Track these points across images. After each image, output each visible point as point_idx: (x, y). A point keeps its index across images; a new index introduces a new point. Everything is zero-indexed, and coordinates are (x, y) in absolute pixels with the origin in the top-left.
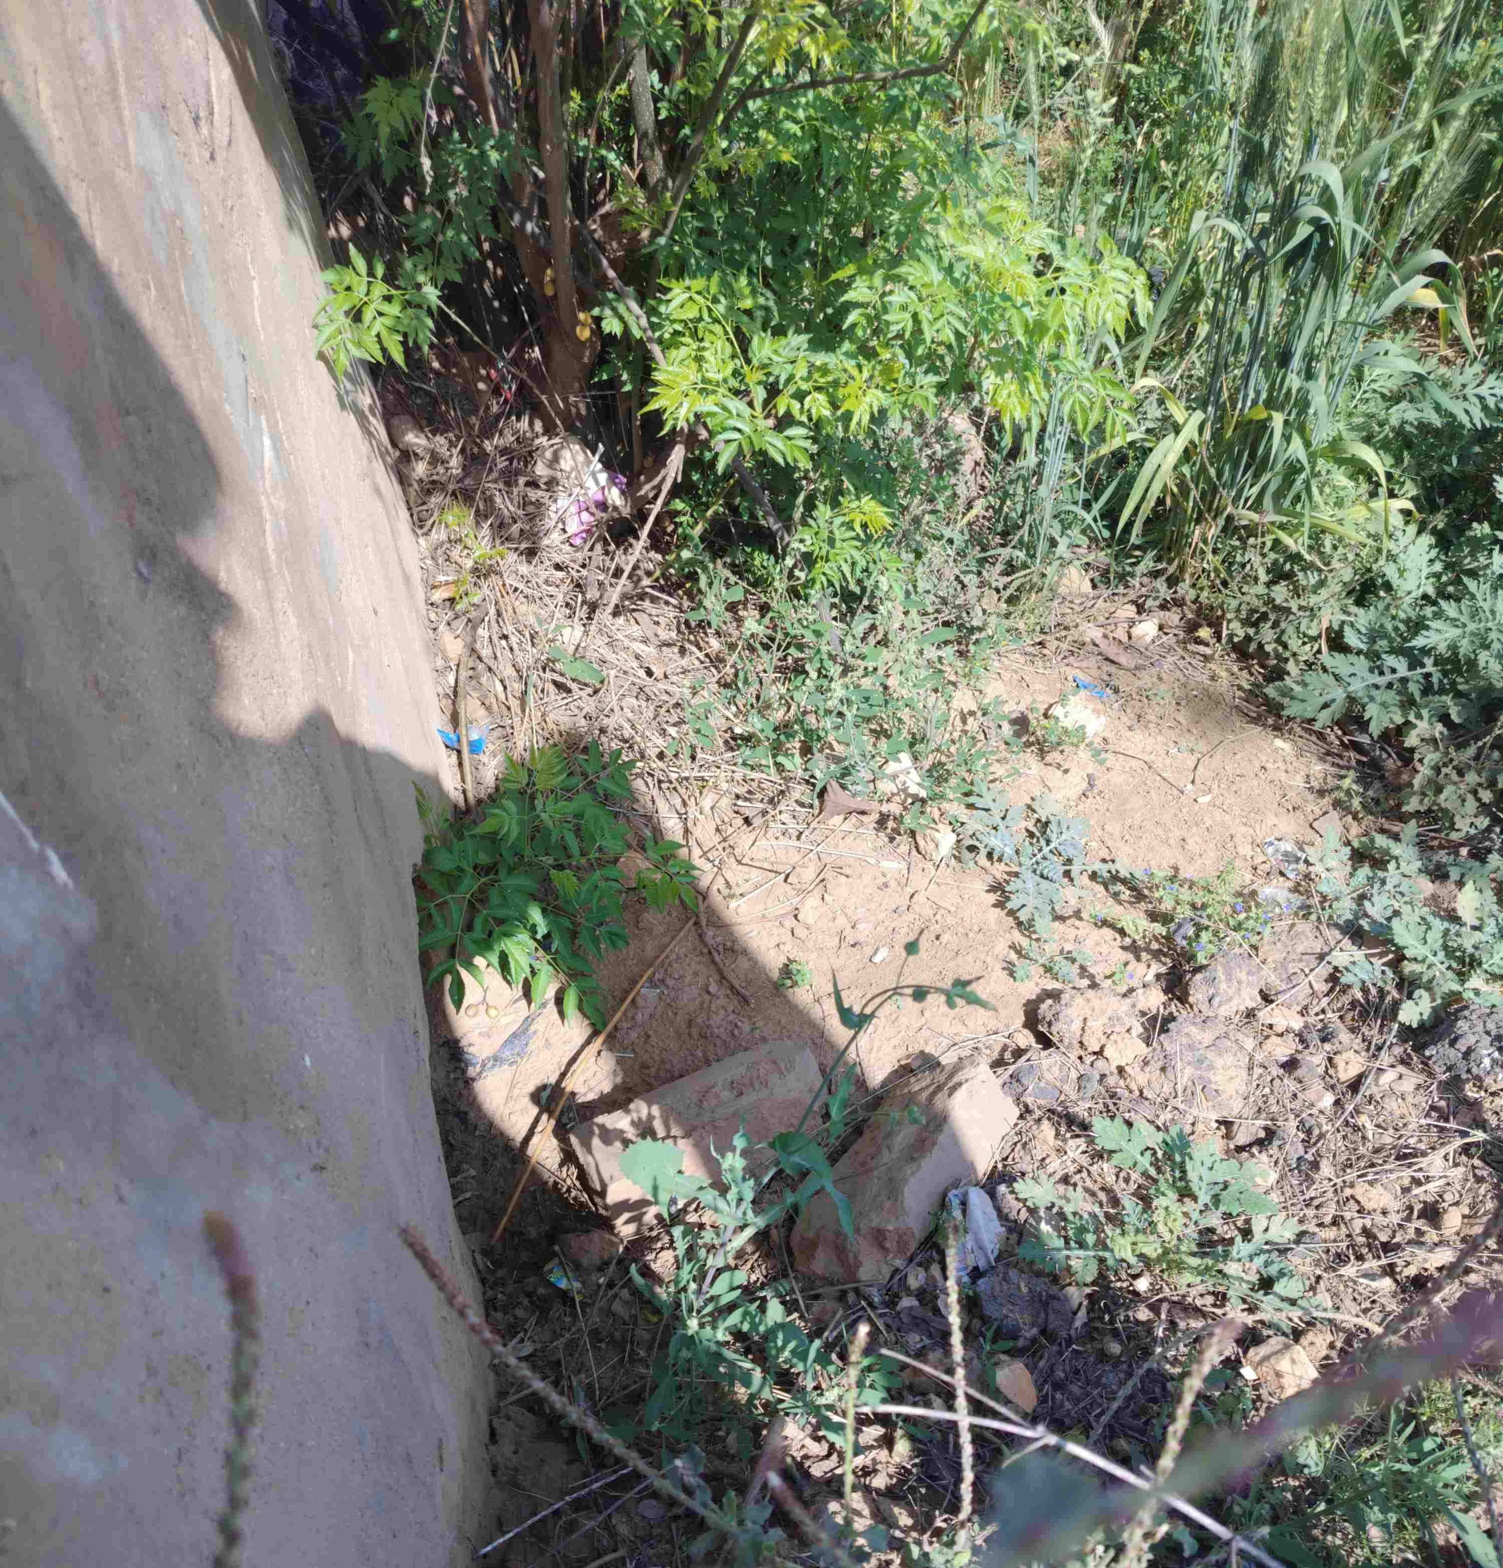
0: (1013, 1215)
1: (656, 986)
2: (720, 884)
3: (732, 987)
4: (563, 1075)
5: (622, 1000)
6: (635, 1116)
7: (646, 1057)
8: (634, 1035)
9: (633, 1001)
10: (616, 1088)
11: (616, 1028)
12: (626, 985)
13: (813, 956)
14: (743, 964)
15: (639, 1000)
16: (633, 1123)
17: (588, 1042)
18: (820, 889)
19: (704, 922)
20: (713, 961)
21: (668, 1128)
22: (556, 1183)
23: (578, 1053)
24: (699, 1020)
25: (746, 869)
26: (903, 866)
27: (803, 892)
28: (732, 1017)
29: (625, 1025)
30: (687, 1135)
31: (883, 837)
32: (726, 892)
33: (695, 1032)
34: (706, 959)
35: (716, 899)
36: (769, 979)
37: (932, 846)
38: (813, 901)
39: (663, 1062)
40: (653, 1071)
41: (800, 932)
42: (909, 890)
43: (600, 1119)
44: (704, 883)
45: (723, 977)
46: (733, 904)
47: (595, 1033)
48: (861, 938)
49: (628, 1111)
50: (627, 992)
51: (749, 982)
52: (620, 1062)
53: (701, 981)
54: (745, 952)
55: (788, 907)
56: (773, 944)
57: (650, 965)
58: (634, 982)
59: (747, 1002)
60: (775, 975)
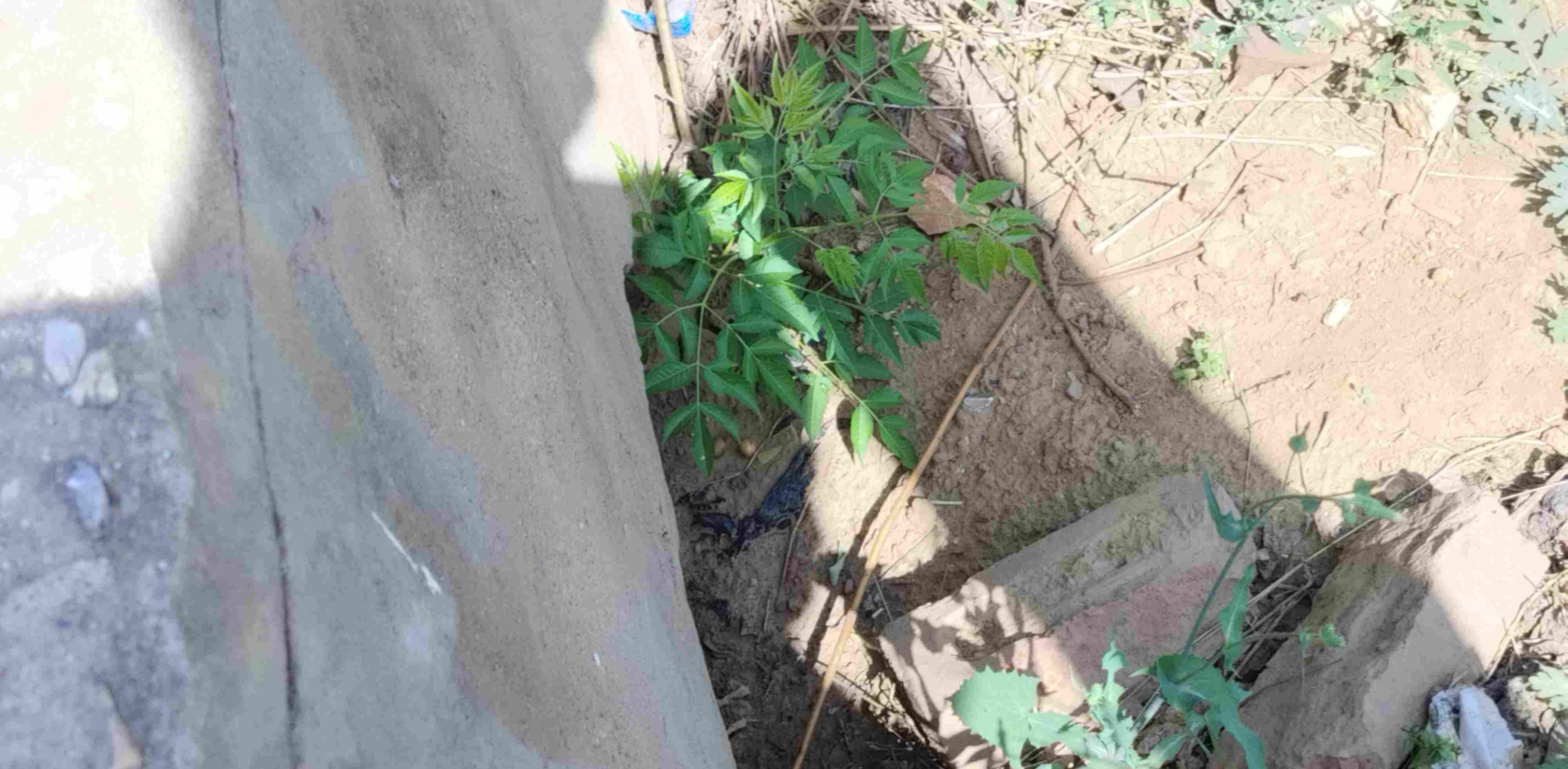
0: (1533, 722)
1: (987, 393)
2: (1076, 213)
3: (1104, 386)
4: (860, 538)
5: (939, 417)
6: (970, 606)
7: (979, 504)
8: (959, 470)
9: (955, 419)
10: (940, 555)
11: (932, 463)
12: (940, 393)
13: (1230, 323)
14: (1119, 344)
15: (965, 418)
16: (968, 616)
17: (892, 485)
18: (1236, 207)
19: (1054, 281)
20: (1072, 344)
21: (1019, 621)
22: (865, 704)
23: (879, 504)
24: (1058, 444)
25: (1116, 183)
26: (1374, 151)
27: (1212, 215)
28: (1106, 434)
29: (944, 456)
30: (1048, 631)
31: (1339, 105)
32: (1086, 226)
33: (1051, 461)
34: (1062, 342)
35: (1071, 238)
36: (1163, 368)
37: (1419, 117)
38: (1227, 228)
39: (1006, 511)
40: (992, 526)
41: (1209, 284)
42: (1385, 194)
43: (921, 612)
44: (1051, 213)
45: (1089, 370)
46: (1099, 247)
47: (902, 471)
48: (1306, 286)
49: (959, 599)
50: (944, 404)
51: (1131, 374)
52: (943, 512)
53: (1056, 377)
54: (1122, 325)
55: (1188, 241)
56: (1164, 308)
57: (976, 360)
58: (953, 388)
59: (1128, 408)
60: (1172, 358)
